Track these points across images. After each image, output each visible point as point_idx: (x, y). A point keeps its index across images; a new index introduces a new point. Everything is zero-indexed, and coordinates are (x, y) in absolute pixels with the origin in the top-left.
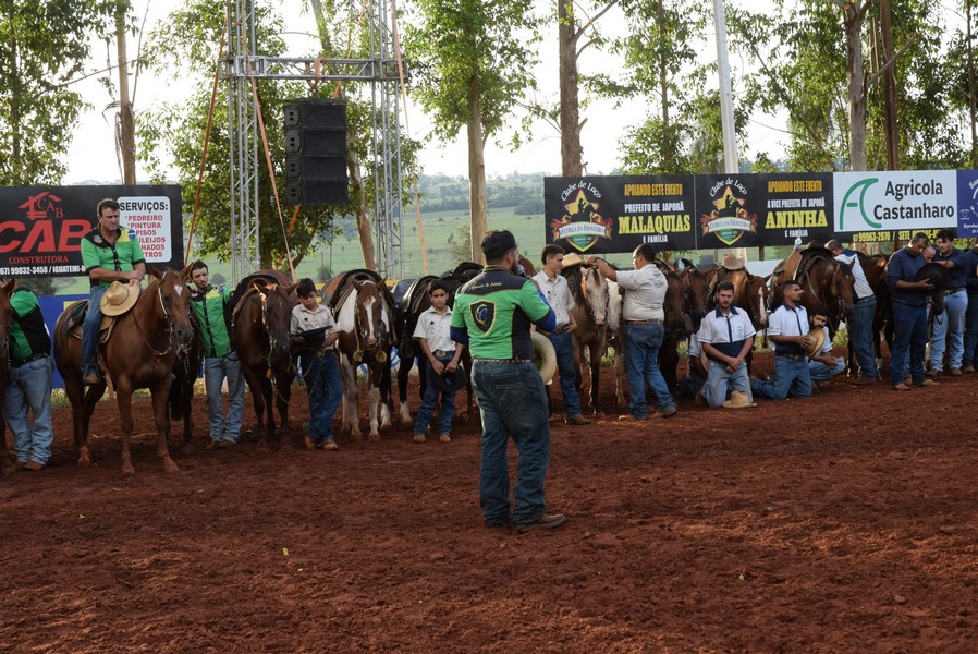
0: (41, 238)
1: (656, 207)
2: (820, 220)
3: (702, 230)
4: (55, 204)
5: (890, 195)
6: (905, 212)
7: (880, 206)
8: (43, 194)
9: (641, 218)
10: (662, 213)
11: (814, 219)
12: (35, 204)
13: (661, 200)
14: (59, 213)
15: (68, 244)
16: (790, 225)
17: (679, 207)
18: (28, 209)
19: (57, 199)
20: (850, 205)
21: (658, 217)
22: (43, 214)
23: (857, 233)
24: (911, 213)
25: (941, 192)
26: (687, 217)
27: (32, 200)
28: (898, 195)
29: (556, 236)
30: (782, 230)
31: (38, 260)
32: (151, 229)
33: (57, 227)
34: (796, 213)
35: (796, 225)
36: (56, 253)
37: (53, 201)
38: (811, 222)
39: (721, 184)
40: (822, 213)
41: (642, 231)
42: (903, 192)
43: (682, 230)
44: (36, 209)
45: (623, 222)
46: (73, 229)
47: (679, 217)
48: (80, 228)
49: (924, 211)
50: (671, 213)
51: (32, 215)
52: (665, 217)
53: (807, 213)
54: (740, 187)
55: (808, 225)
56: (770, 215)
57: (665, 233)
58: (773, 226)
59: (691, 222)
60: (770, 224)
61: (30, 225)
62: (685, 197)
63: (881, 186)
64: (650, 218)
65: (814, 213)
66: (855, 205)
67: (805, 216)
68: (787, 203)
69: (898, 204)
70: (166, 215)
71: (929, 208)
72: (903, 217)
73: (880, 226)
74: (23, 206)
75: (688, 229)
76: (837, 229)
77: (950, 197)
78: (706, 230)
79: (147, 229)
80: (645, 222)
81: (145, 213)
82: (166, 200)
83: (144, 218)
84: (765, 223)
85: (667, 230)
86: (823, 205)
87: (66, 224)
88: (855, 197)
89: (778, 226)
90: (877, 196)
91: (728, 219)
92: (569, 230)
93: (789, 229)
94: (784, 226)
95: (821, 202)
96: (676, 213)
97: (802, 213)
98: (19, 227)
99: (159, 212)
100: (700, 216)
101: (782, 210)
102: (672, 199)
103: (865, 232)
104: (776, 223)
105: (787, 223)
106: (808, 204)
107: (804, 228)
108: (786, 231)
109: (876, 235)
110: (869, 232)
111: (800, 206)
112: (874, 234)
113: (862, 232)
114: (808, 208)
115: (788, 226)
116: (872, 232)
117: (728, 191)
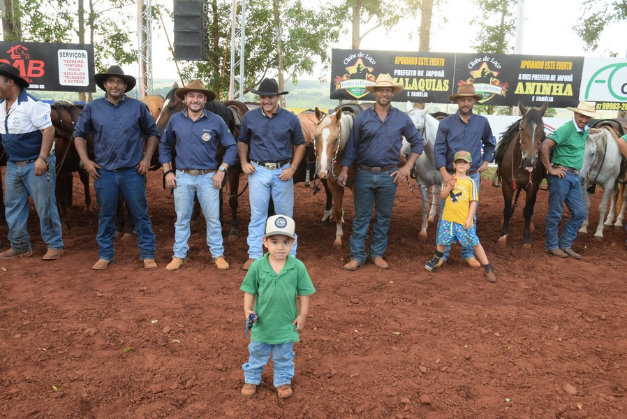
0: (18, 69)
1: (421, 73)
2: (566, 91)
4: (25, 52)
8: (19, 46)
9: (407, 80)
10: (425, 78)
11: (560, 89)
12: (15, 51)
13: (425, 68)
14: (28, 56)
15: (32, 73)
16: (538, 92)
17: (441, 74)
18: (11, 53)
19: (26, 49)
21: (422, 80)
22: (19, 56)
23: (601, 103)
26: (446, 82)
27: (13, 49)
29: (338, 87)
30: (530, 96)
32: (77, 68)
33: (26, 64)
34: (544, 85)
35: (543, 93)
37: (24, 50)
38: (557, 92)
39: (479, 60)
40: (569, 87)
41: (406, 88)
43: (441, 90)
44: (15, 54)
46: (35, 65)
47: (440, 81)
48: (38, 65)
50: (433, 77)
51: (13, 57)
52: (427, 80)
53: (555, 85)
54: (496, 63)
55: (554, 93)
56: (520, 85)
57: (426, 91)
58: (522, 92)
59: (450, 85)
60: (519, 90)
61: (12, 62)
62: (446, 68)
64: (415, 80)
65: (561, 86)
66: (604, 82)
67: (552, 87)
68: (536, 77)
70: (86, 60)
74: (8, 52)
75: (447, 90)
79: (75, 68)
80: (410, 82)
81: (74, 59)
82: (85, 52)
83: (73, 61)
84: (515, 90)
85: (428, 89)
86: (571, 80)
87: (31, 62)
89: (527, 93)
92: (348, 84)
93: (536, 96)
94: (532, 93)
95: (569, 78)
96: (437, 78)
97: (550, 85)
99: (81, 59)
100: (457, 81)
101: (531, 81)
102: (438, 68)
103: (610, 102)
104: (525, 91)
105: (535, 91)
106: (556, 78)
107: (551, 96)
108: (533, 97)
109: (621, 105)
110: (613, 103)
111: (548, 79)
112: (619, 104)
113: (606, 102)
114: (556, 82)
115: (536, 93)
116: (617, 103)
117: (485, 66)
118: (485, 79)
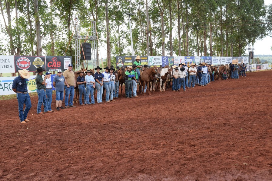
0: (54, 65)
1: (128, 61)
7: (153, 62)
10: (129, 62)
13: (129, 60)
14: (57, 61)
17: (131, 61)
19: (56, 58)
20: (150, 61)
22: (55, 61)
23: (151, 66)
27: (53, 58)
29: (117, 66)
31: (54, 68)
32: (68, 63)
33: (56, 63)
36: (56, 67)
45: (125, 63)
47: (131, 63)
49: (157, 63)
51: (53, 61)
61: (53, 62)
62: (132, 60)
63: (153, 59)
68: (143, 61)
69: (155, 61)
70: (70, 61)
71: (159, 62)
73: (153, 65)
76: (149, 65)
77: (161, 61)
80: (127, 63)
81: (67, 61)
87: (58, 62)
90: (153, 60)
95: (147, 61)
98: (52, 63)
101: (143, 62)
102: (130, 60)
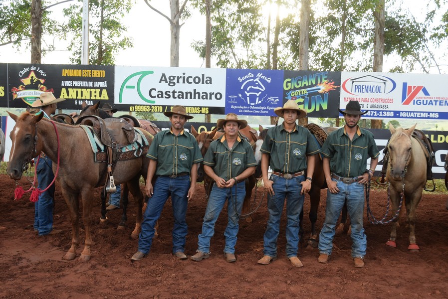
2: (102, 95)
3: (12, 96)
5: (163, 82)
6: (176, 95)
7: (155, 89)
11: (98, 94)
16: (79, 97)
20: (127, 87)
23: (134, 105)
24: (182, 95)
25: (211, 83)
26: (3, 88)
28: (170, 82)
30: (73, 100)
34: (84, 90)
35: (84, 98)
38: (95, 96)
39: (27, 69)
40: (104, 91)
42: (175, 81)
49: (195, 94)
53: (93, 91)
54: (42, 72)
55: (93, 98)
56: (64, 90)
59: (5, 91)
65: (98, 91)
66: (133, 87)
67: (91, 92)
68: (76, 83)
69: (171, 89)
71: (199, 93)
72: (174, 97)
73: (154, 102)
75: (3, 95)
76: (117, 101)
78: (15, 97)
84: (60, 95)
86: (106, 86)
88: (133, 82)
89: (70, 97)
91: (33, 91)
93: (78, 100)
94: (74, 97)
95: (104, 84)
97: (89, 90)
100: (11, 88)
101: (73, 87)
103: (141, 105)
104: (68, 95)
105: (77, 96)
106: (93, 85)
107: (90, 100)
108: (76, 101)
109: (151, 108)
110: (144, 105)
111: (87, 85)
112: (149, 107)
113: (138, 105)
114: (93, 88)
115: (78, 98)
116: (147, 105)
117: (33, 74)
118: (34, 86)
